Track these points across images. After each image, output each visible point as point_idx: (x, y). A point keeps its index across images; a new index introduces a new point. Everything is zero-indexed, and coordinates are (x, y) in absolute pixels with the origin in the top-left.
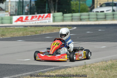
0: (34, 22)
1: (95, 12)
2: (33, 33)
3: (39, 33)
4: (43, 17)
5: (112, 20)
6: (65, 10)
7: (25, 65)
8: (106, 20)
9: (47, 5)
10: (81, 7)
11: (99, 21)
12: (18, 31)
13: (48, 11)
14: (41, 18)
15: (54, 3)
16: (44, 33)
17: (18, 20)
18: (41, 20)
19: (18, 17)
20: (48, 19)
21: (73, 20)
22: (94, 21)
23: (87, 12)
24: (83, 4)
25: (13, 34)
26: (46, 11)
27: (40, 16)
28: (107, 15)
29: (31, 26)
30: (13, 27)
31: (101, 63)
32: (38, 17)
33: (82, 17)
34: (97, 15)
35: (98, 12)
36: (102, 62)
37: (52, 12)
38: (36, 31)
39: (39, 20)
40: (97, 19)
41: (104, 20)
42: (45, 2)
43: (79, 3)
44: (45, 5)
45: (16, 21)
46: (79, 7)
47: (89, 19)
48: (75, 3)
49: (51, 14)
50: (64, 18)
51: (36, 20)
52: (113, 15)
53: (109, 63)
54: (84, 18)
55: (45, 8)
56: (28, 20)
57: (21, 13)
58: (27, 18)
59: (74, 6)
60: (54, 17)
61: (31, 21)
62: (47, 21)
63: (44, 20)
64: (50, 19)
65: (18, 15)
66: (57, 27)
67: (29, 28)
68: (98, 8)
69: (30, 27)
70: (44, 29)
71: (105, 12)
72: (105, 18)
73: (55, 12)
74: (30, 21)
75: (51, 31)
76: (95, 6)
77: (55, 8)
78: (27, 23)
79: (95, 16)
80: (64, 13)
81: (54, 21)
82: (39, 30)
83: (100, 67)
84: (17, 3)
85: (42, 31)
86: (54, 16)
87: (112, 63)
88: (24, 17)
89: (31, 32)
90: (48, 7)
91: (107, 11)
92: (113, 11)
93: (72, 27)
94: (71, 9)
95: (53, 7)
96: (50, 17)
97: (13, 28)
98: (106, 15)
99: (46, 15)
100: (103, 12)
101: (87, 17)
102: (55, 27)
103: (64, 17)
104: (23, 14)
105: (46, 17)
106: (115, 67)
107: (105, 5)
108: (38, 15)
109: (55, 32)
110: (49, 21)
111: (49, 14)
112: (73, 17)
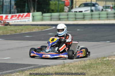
0: (14, 21)
1: (74, 12)
2: (13, 32)
3: (19, 32)
4: (22, 17)
5: (90, 20)
6: (45, 10)
7: (5, 63)
8: (84, 20)
9: (26, 4)
10: (60, 6)
11: (77, 21)
13: (28, 10)
14: (20, 17)
15: (33, 3)
16: (23, 32)
18: (20, 19)
20: (27, 18)
21: (52, 20)
22: (73, 21)
24: (62, 4)
26: (26, 10)
27: (19, 16)
28: (85, 15)
31: (80, 62)
32: (17, 17)
34: (75, 15)
35: (77, 12)
38: (16, 29)
39: (18, 19)
40: (76, 19)
41: (83, 20)
42: (25, 2)
43: (58, 2)
44: (25, 5)
46: (58, 6)
48: (54, 2)
49: (31, 14)
51: (15, 20)
52: (92, 15)
53: (87, 62)
54: (63, 18)
55: (25, 7)
56: (8, 19)
57: (1, 12)
58: (7, 17)
59: (53, 6)
60: (33, 16)
61: (11, 20)
62: (27, 20)
63: (24, 19)
64: (29, 18)
66: (37, 27)
67: (9, 27)
68: (77, 8)
70: (24, 28)
72: (84, 18)
73: (34, 12)
74: (9, 20)
75: (30, 30)
76: (74, 6)
77: (34, 8)
79: (74, 16)
80: (44, 12)
81: (33, 20)
82: (19, 29)
83: (78, 66)
85: (22, 30)
86: (34, 15)
87: (90, 62)
88: (4, 16)
89: (10, 31)
90: (28, 6)
91: (85, 11)
92: (92, 11)
93: (51, 27)
94: (50, 9)
96: (29, 16)
98: (84, 15)
99: (26, 14)
100: (82, 12)
102: (34, 27)
103: (43, 17)
104: (3, 13)
105: (26, 16)
106: (93, 66)
107: (83, 5)
108: (18, 14)
109: (34, 31)
110: (28, 20)
111: (29, 13)
112: (52, 17)
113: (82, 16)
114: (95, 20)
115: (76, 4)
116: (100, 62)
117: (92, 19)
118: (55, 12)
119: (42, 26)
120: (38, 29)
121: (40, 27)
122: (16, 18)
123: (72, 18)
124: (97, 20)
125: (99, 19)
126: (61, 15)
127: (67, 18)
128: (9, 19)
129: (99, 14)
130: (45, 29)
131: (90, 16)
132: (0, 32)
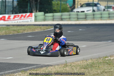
0: (16, 21)
1: (76, 12)
2: (16, 32)
3: (21, 32)
4: (25, 17)
5: (92, 20)
6: (47, 10)
7: (8, 63)
8: (86, 20)
9: (29, 4)
10: (62, 7)
11: (79, 21)
13: (30, 10)
14: (23, 18)
15: (36, 3)
16: (26, 32)
17: (1, 19)
18: (23, 19)
19: (1, 16)
20: (30, 19)
21: (54, 20)
22: (75, 21)
23: (68, 12)
24: (64, 4)
26: (28, 11)
27: (22, 16)
29: (13, 25)
31: (81, 62)
32: (20, 17)
33: (63, 17)
34: (77, 15)
35: (79, 12)
36: (83, 60)
37: (34, 11)
38: (18, 30)
39: (21, 19)
40: (78, 19)
41: (85, 20)
42: (27, 2)
43: (60, 3)
44: (27, 5)
46: (61, 7)
47: (70, 19)
48: (56, 3)
49: (33, 14)
50: (46, 18)
51: (18, 20)
52: (94, 15)
53: (89, 62)
54: (65, 18)
55: (27, 7)
56: (11, 19)
57: (4, 12)
58: (9, 17)
59: (55, 6)
60: (36, 17)
61: (14, 20)
62: (29, 20)
63: (26, 19)
64: (32, 19)
65: (1, 14)
66: (39, 27)
67: (11, 27)
68: (79, 8)
69: (12, 26)
70: (26, 28)
71: (86, 12)
72: (86, 18)
73: (36, 12)
74: (12, 20)
75: (33, 30)
76: (76, 6)
77: (36, 8)
78: (10, 22)
80: (46, 12)
81: (36, 20)
82: (21, 29)
83: (80, 66)
85: (24, 30)
86: (36, 16)
87: (92, 62)
88: (7, 16)
89: (13, 31)
90: (30, 7)
91: (87, 11)
92: (94, 11)
94: (52, 9)
95: (34, 6)
96: (32, 16)
98: (86, 15)
99: (28, 14)
100: (84, 12)
101: (68, 17)
102: (37, 27)
104: (5, 14)
105: (28, 17)
106: (95, 65)
107: (85, 5)
108: (20, 15)
109: (37, 31)
110: (31, 21)
111: (31, 13)
112: (54, 17)
113: (84, 16)
115: (78, 4)
116: (102, 61)
117: (94, 19)
118: (57, 12)
119: (44, 26)
120: (40, 29)
121: (42, 27)
122: (18, 18)
123: (74, 18)
124: (98, 20)
125: (100, 19)
126: (63, 15)
127: (69, 18)
128: (12, 19)
129: (101, 14)
130: (47, 29)
131: (92, 16)
132: (3, 32)
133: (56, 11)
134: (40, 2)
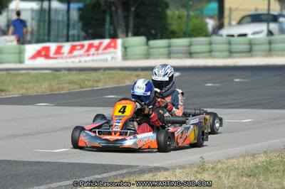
0: (77, 60)
1: (225, 37)
2: (76, 86)
3: (90, 87)
4: (98, 48)
5: (266, 56)
6: (153, 32)
7: (56, 163)
8: (252, 56)
9: (108, 18)
10: (191, 23)
11: (235, 57)
12: (37, 82)
13: (112, 32)
14: (93, 51)
15: (125, 14)
16: (100, 86)
17: (38, 54)
18: (93, 55)
19: (38, 47)
20: (110, 53)
21: (172, 55)
22: (224, 58)
23: (206, 36)
24: (196, 17)
25: (26, 89)
26: (107, 33)
27: (91, 46)
28: (255, 44)
29: (70, 70)
30: (26, 71)
31: (241, 160)
32: (86, 48)
33: (194, 49)
34: (230, 43)
35: (233, 36)
36: (244, 156)
37: (120, 35)
38: (82, 80)
39: (89, 55)
40: (231, 53)
41: (247, 57)
42: (104, 12)
43: (186, 13)
44: (104, 20)
45: (34, 57)
46: (187, 23)
47: (210, 53)
48: (177, 13)
49: (119, 41)
50: (151, 50)
51: (81, 56)
52: (270, 43)
53: (260, 159)
54: (199, 51)
55: (104, 25)
56: (63, 53)
57: (46, 38)
58: (58, 51)
59: (175, 22)
60: (125, 48)
61: (70, 57)
62: (109, 57)
63: (101, 54)
64: (115, 53)
65: (38, 41)
66: (134, 73)
67: (65, 75)
68: (233, 26)
69: (66, 72)
70: (102, 76)
71: (250, 36)
72: (250, 51)
73: (127, 36)
74: (66, 57)
75: (118, 81)
76: (226, 21)
77: (127, 26)
78: (61, 61)
79: (226, 47)
80: (150, 37)
81: (125, 57)
82: (89, 78)
83: (238, 169)
84: (34, 13)
85: (97, 81)
86: (126, 45)
87: (268, 159)
88: (53, 46)
89: (69, 83)
90: (112, 23)
91: (254, 34)
92: (270, 33)
94: (168, 29)
95: (122, 23)
96: (115, 47)
97: (26, 74)
98: (251, 44)
99: (106, 41)
100: (245, 35)
101: (206, 48)
102: (128, 73)
103: (150, 48)
104: (49, 41)
105: (106, 48)
106: (276, 168)
107: (249, 19)
108: (86, 43)
109: (128, 83)
110: (112, 58)
111: (114, 40)
112: (171, 49)
113: (246, 47)
114: (277, 55)
115: (230, 16)
117: (270, 52)
118: (179, 37)
119: (146, 72)
121: (142, 73)
122: (81, 52)
123: (222, 51)
124: (282, 56)
126: (195, 45)
127: (208, 50)
128: (66, 54)
131: (266, 47)
132: (43, 86)
133: (177, 35)
134: (135, 11)
